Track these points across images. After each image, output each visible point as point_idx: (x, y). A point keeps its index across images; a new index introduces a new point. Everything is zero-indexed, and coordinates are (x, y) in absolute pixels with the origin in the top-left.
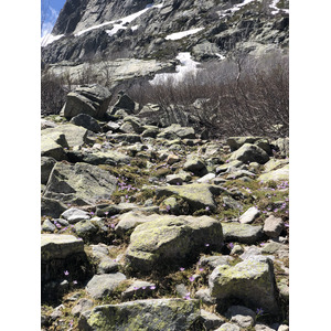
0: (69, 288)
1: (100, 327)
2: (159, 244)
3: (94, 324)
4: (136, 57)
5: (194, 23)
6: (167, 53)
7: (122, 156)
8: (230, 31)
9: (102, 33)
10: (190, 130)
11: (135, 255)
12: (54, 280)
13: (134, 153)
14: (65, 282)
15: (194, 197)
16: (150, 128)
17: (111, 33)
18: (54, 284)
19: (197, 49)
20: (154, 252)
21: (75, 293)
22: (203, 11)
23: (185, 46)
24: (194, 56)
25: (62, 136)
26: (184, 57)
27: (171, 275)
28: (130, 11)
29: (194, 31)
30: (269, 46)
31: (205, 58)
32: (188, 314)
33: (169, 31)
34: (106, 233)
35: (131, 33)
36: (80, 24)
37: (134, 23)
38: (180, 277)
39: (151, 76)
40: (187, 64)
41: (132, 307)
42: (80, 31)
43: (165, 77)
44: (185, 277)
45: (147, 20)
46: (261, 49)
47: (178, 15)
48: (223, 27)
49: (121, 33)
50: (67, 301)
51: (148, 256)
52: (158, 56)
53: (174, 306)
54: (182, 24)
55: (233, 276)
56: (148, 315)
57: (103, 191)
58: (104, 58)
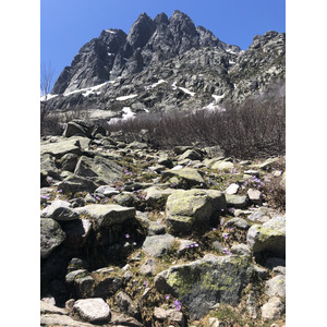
0: (131, 250)
1: (179, 287)
2: (194, 210)
3: (174, 285)
4: (100, 109)
5: (132, 92)
6: (117, 107)
7: (118, 156)
8: (151, 98)
9: (80, 95)
10: (145, 145)
11: (176, 218)
12: (117, 242)
13: (124, 154)
14: (127, 244)
15: (191, 177)
16: (120, 143)
17: (85, 95)
18: (118, 247)
19: (133, 106)
20: (191, 216)
21: (138, 254)
22: (136, 86)
23: (128, 104)
24: (132, 110)
25: (78, 142)
26: (126, 109)
27: (206, 234)
28: (96, 83)
29: (132, 96)
30: (172, 106)
31: (138, 111)
32: (246, 268)
33: (118, 96)
34: (139, 203)
35: (96, 95)
36: (67, 90)
37: (98, 90)
38: (213, 236)
39: (108, 119)
40: (128, 114)
41: (201, 265)
42: (67, 93)
43: (116, 120)
44: (217, 235)
45: (106, 89)
46: (168, 107)
47: (123, 87)
48: (148, 95)
49: (91, 95)
50: (133, 261)
51: (187, 219)
52: (112, 109)
53: (234, 262)
54: (125, 92)
55: (271, 234)
56: (216, 271)
57: (115, 175)
58: (81, 108)
